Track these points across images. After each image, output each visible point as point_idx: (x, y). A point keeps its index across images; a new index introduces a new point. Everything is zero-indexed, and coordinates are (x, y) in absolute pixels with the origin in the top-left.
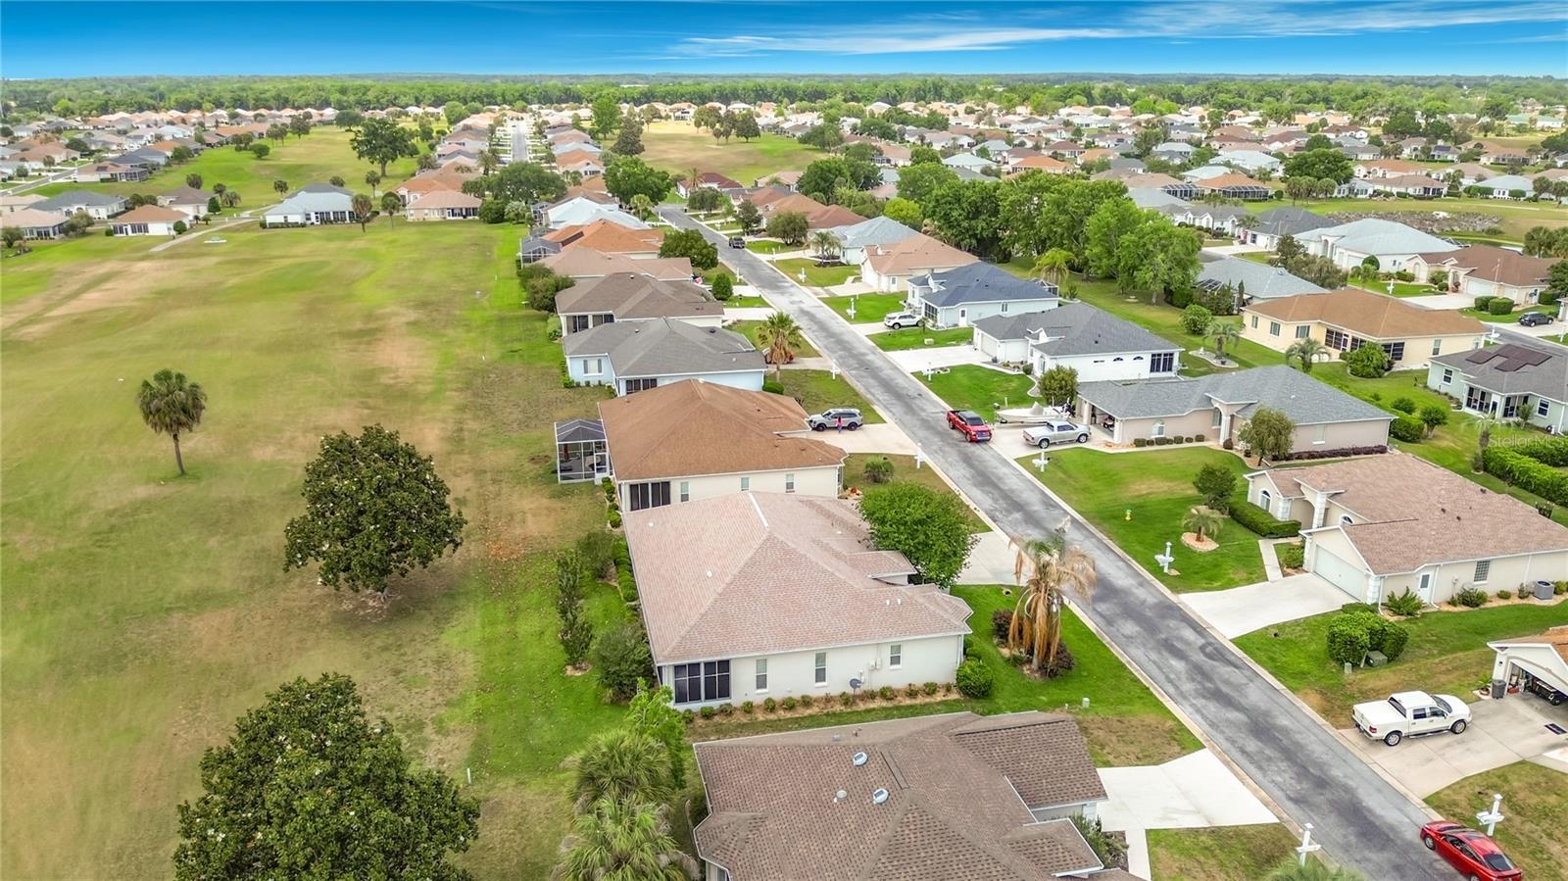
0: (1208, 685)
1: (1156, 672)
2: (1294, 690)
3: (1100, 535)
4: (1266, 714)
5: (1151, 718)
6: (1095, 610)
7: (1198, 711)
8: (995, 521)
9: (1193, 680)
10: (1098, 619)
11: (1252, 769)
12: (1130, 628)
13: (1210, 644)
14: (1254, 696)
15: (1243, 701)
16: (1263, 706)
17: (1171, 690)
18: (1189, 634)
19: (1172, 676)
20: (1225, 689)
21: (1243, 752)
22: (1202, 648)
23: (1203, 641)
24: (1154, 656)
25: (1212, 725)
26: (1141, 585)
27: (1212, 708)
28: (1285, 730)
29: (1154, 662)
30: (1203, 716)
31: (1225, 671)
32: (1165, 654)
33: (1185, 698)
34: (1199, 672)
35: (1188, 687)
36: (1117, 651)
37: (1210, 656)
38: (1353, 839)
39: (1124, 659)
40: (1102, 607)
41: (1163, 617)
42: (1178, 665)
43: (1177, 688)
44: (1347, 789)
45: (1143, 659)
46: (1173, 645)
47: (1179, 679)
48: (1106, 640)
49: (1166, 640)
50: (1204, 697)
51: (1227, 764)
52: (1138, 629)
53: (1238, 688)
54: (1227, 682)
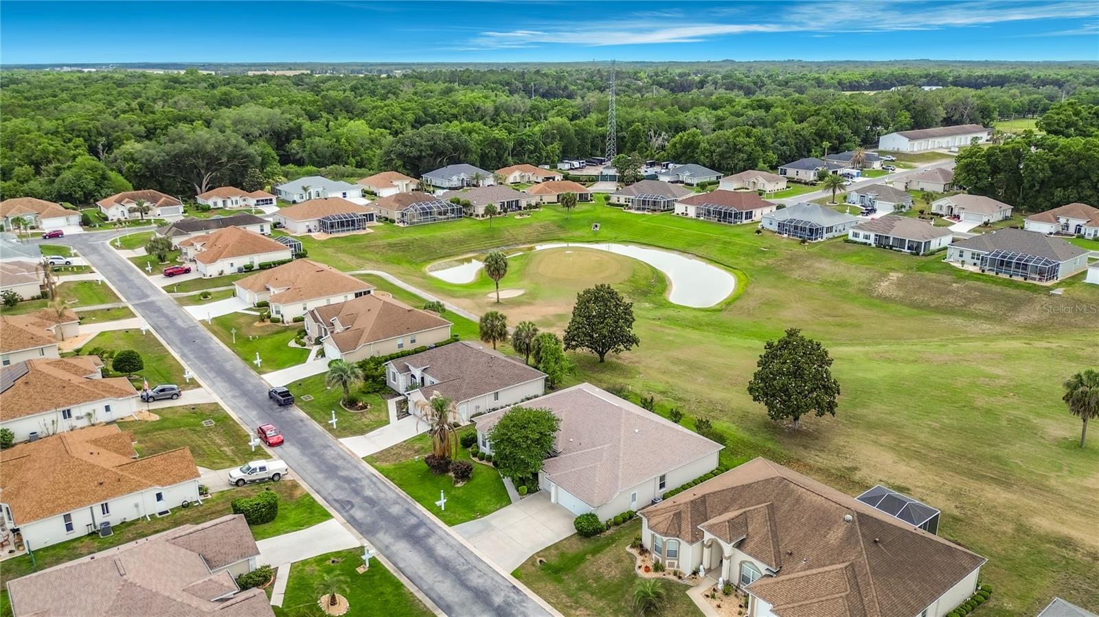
0: (354, 485)
1: (381, 487)
2: (308, 495)
3: (420, 595)
4: (327, 478)
5: (385, 465)
6: (418, 518)
7: (362, 472)
8: (514, 587)
9: (361, 486)
10: (415, 512)
11: (342, 454)
12: (395, 510)
13: (347, 511)
14: (330, 485)
15: (337, 481)
16: (328, 481)
17: (374, 479)
18: (358, 514)
19: (372, 486)
20: (346, 485)
21: (345, 459)
22: (353, 506)
23: (351, 512)
24: (382, 495)
25: (356, 467)
26: (387, 547)
27: (355, 474)
28: (321, 471)
29: (382, 492)
30: (359, 469)
31: (342, 496)
32: (375, 498)
33: (368, 477)
34: (357, 492)
35: (365, 482)
36: (403, 494)
37: (349, 502)
38: (311, 439)
39: (399, 490)
40: (413, 521)
41: (374, 523)
42: (368, 493)
43: (371, 481)
44: (304, 454)
45: (388, 492)
46: (370, 504)
47: (369, 486)
48: (409, 499)
49: (374, 506)
50: (357, 479)
51: (353, 454)
52: (390, 510)
53: (338, 487)
54: (343, 489)
